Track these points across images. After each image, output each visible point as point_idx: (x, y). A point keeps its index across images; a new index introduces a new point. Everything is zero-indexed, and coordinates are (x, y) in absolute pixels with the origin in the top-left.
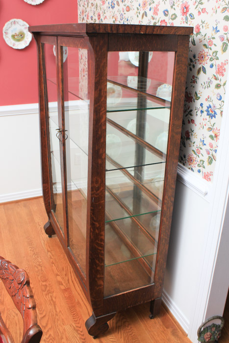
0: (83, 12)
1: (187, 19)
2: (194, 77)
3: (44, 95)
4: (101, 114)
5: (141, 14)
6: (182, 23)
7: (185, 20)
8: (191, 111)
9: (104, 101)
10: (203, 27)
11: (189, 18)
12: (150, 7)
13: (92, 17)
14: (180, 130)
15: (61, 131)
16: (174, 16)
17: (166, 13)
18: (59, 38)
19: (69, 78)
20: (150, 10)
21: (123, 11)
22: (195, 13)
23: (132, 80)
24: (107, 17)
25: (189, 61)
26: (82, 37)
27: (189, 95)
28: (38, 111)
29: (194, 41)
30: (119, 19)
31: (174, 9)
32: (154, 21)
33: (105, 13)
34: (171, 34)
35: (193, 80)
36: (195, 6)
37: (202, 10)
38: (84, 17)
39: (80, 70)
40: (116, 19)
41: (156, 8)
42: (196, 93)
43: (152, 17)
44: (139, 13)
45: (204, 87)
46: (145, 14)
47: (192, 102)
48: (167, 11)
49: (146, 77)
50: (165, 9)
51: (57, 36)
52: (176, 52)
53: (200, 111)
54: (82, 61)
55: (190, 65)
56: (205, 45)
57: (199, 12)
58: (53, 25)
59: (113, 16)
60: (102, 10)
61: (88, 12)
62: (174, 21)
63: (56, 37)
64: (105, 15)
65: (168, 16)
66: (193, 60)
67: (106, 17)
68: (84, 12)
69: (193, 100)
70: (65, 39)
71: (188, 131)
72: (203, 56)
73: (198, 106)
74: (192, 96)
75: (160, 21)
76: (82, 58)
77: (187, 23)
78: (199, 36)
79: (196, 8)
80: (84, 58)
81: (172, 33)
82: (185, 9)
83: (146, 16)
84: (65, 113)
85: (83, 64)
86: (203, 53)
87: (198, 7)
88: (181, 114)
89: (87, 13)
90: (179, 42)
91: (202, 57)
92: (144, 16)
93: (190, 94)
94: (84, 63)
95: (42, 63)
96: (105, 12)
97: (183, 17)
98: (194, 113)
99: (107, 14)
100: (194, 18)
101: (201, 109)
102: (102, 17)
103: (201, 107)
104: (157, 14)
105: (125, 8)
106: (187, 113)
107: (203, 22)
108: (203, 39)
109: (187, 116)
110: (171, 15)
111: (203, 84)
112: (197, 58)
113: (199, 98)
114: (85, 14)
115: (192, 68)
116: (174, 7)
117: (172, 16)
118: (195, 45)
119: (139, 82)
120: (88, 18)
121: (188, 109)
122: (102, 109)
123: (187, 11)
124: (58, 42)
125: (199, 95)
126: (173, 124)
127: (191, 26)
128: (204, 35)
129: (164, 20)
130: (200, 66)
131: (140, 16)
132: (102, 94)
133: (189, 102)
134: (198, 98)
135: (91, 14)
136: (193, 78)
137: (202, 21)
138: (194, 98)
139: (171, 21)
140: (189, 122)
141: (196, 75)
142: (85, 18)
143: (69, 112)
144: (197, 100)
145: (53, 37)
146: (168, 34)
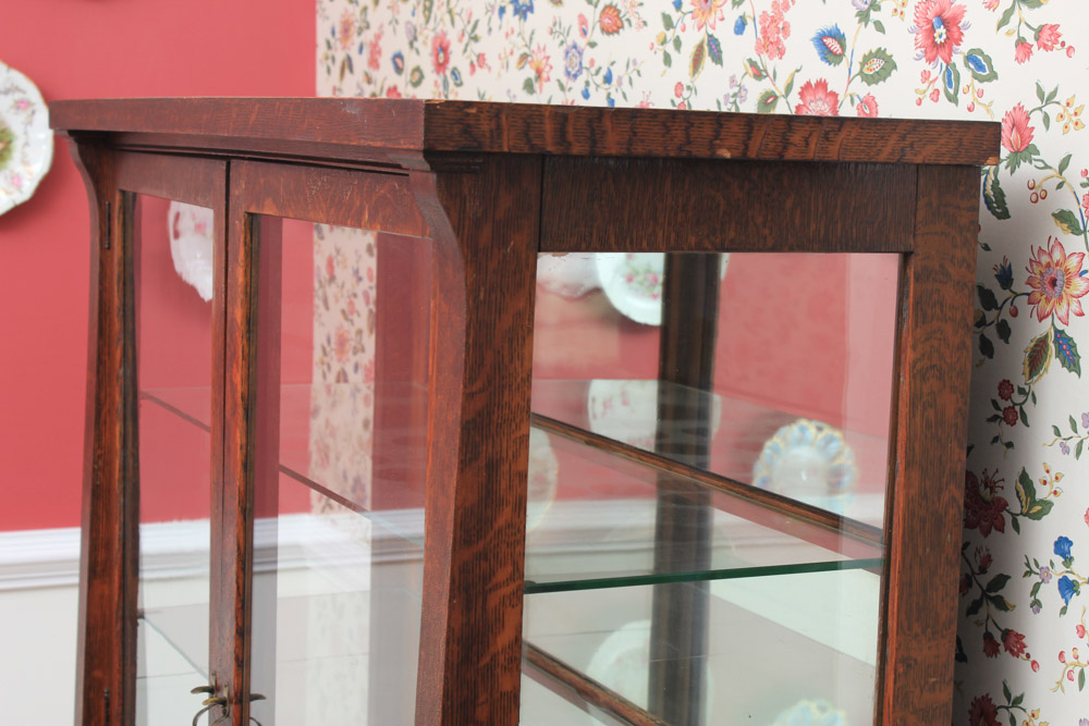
0: (346, 30)
1: (951, 77)
2: (1006, 388)
3: (117, 487)
4: (493, 600)
5: (689, 49)
6: (927, 101)
7: (940, 85)
8: (1002, 580)
9: (510, 525)
10: (1046, 119)
11: (966, 75)
12: (738, 12)
13: (398, 56)
14: (946, 694)
15: (223, 702)
16: (876, 65)
17: (830, 45)
18: (241, 169)
19: (284, 388)
20: (740, 27)
21: (584, 33)
22: (1001, 50)
23: (617, 402)
24: (491, 60)
25: (978, 305)
26: (394, 170)
27: (985, 493)
28: (74, 576)
29: (1000, 194)
30: (558, 72)
31: (879, 27)
32: (765, 85)
33: (475, 39)
34: (882, 157)
35: (1004, 404)
36: (999, 14)
37: (1039, 32)
38: (354, 53)
39: (319, 338)
40: (539, 72)
41: (773, 20)
42: (1025, 479)
43: (753, 64)
44: (678, 44)
45: (1072, 444)
46: (711, 49)
47: (1001, 529)
48: (839, 37)
49: (705, 383)
50: (826, 24)
51: (227, 157)
52: (906, 257)
53: (1054, 583)
54: (331, 290)
55: (981, 323)
56: (1064, 217)
57: (1021, 43)
58: (216, 102)
59: (524, 57)
60: (459, 24)
61: (374, 30)
62: (877, 90)
63: (222, 165)
64: (476, 48)
65: (844, 64)
66: (1001, 295)
67: (481, 57)
68: (354, 30)
69: (1008, 519)
70: (282, 177)
71: (987, 699)
72: (1057, 272)
73: (1045, 554)
74: (1000, 493)
75: (796, 89)
76: (332, 278)
77: (953, 99)
78: (1026, 170)
79: (1004, 22)
80: (343, 275)
81: (886, 151)
82: (942, 30)
83: (717, 58)
84: (258, 584)
85: (336, 308)
86: (1057, 256)
87: (1014, 19)
88: (946, 602)
89: (368, 36)
90: (921, 203)
91: (1053, 283)
92: (707, 60)
93: (991, 485)
94: (343, 304)
95: (117, 301)
96: (481, 31)
97: (928, 67)
98: (1017, 592)
99: (491, 45)
100: (993, 76)
101: (1060, 569)
102: (458, 60)
103: (1058, 560)
104: (781, 52)
105: (592, 15)
106: (975, 593)
107: (1047, 98)
108: (1051, 185)
109: (974, 608)
110: (858, 58)
111: (1066, 431)
112: (1020, 285)
113: (1046, 506)
114: (356, 40)
115: (997, 342)
116: (874, 15)
117: (866, 59)
118: (1004, 214)
119: (663, 412)
120: (374, 63)
121: (983, 570)
122: (502, 575)
123: (954, 38)
124: (235, 192)
125: (1042, 493)
126: (906, 662)
127: (980, 115)
128: (1056, 165)
129: (822, 85)
130: (1045, 327)
131: (683, 60)
132: (504, 484)
133: (986, 533)
134: (1038, 509)
135: (393, 43)
136: (1007, 398)
137: (1040, 93)
138: (1015, 507)
139: (861, 88)
140: (991, 648)
141: (1019, 380)
142: (361, 63)
143: (281, 578)
144: (1037, 516)
145: (202, 164)
146: (863, 157)
